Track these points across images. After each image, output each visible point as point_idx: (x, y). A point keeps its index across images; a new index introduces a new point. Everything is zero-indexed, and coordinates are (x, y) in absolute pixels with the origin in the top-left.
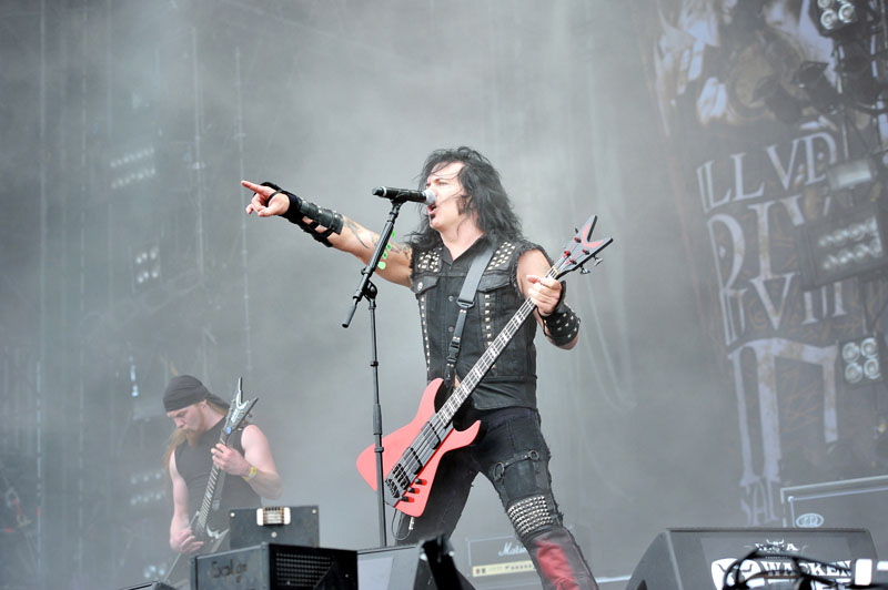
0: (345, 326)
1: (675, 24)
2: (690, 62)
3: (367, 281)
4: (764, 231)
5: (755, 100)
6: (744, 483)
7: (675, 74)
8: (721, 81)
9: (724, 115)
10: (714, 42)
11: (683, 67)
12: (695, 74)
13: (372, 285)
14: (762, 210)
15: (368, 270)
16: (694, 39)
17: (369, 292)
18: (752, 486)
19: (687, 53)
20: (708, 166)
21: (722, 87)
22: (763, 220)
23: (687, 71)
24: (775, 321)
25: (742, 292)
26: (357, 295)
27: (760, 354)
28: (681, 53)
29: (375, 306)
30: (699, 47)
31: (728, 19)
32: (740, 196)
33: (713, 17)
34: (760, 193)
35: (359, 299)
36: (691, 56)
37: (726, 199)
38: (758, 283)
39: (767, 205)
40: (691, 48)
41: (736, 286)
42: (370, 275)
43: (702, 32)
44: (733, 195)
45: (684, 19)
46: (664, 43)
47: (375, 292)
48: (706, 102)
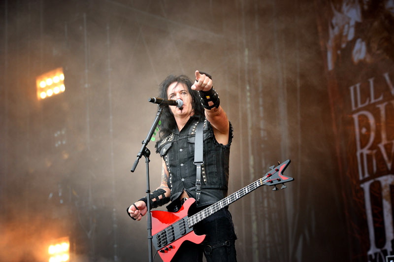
0: (132, 171)
1: (340, 10)
2: (348, 31)
3: (145, 148)
4: (383, 118)
5: (378, 49)
6: (371, 252)
7: (340, 37)
8: (363, 40)
9: (365, 58)
10: (359, 20)
11: (345, 34)
12: (351, 37)
13: (148, 150)
14: (382, 107)
15: (145, 142)
16: (350, 19)
17: (146, 153)
18: (376, 254)
19: (346, 26)
20: (358, 85)
21: (364, 44)
22: (383, 113)
23: (347, 36)
24: (389, 165)
25: (374, 151)
26: (139, 154)
27: (383, 184)
28: (343, 27)
29: (149, 161)
30: (352, 23)
31: (366, 7)
32: (373, 101)
33: (359, 7)
34: (381, 98)
35: (140, 157)
36: (349, 27)
37: (367, 103)
38: (381, 146)
39: (385, 104)
40: (348, 23)
41: (371, 149)
42: (146, 144)
43: (353, 15)
44: (370, 100)
45: (345, 8)
46: (334, 21)
47: (149, 153)
48: (357, 52)
